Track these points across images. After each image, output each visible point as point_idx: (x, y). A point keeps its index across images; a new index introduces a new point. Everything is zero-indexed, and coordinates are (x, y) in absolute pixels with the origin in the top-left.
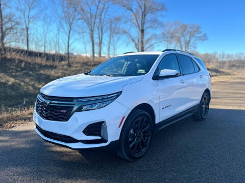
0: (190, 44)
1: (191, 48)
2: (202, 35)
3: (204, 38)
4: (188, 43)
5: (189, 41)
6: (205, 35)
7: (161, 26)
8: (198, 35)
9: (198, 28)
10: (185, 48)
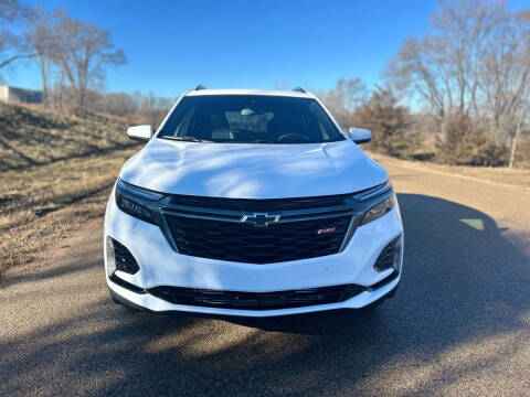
0: (90, 69)
1: (92, 77)
2: (113, 51)
3: (119, 59)
4: (86, 67)
5: (87, 61)
6: (120, 53)
7: (25, 16)
8: (105, 51)
9: (105, 35)
10: (79, 76)
